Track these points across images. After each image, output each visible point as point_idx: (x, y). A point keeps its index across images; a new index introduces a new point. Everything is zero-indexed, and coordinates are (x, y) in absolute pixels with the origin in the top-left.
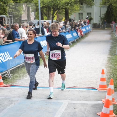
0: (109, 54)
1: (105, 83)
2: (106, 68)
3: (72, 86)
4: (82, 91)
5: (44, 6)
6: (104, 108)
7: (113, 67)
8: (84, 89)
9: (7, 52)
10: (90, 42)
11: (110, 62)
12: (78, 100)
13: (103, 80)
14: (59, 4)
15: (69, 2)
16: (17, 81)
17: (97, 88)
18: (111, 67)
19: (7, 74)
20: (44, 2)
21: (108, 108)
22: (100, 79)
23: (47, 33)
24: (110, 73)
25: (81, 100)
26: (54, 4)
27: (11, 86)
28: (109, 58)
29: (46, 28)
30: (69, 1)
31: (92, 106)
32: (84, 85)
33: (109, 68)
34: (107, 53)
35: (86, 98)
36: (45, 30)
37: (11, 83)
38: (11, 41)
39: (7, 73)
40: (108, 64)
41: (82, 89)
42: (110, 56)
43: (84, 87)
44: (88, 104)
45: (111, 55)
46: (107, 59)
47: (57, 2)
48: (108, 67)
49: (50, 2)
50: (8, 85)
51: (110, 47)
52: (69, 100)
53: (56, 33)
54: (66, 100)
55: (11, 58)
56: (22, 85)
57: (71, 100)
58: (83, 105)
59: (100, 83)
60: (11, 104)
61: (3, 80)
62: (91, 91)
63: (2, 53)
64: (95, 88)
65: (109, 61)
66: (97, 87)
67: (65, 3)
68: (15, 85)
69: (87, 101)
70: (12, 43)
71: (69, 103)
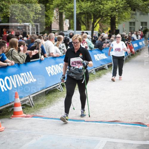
3: (114, 120)
4: (127, 127)
5: (82, 11)
8: (129, 124)
9: (30, 72)
12: (120, 138)
14: (101, 10)
15: (115, 8)
16: (41, 110)
17: (146, 124)
19: (28, 101)
20: (82, 6)
25: (124, 139)
26: (95, 10)
27: (33, 116)
30: (116, 6)
31: (138, 147)
32: (129, 119)
35: (131, 137)
37: (33, 113)
39: (28, 99)
41: (126, 124)
43: (130, 121)
44: (133, 144)
47: (100, 7)
49: (90, 7)
50: (29, 115)
52: (109, 137)
54: (104, 137)
55: (35, 80)
56: (48, 116)
57: (111, 138)
58: (126, 145)
61: (23, 108)
62: (139, 128)
63: (24, 73)
67: (111, 9)
69: (132, 140)
71: (108, 142)
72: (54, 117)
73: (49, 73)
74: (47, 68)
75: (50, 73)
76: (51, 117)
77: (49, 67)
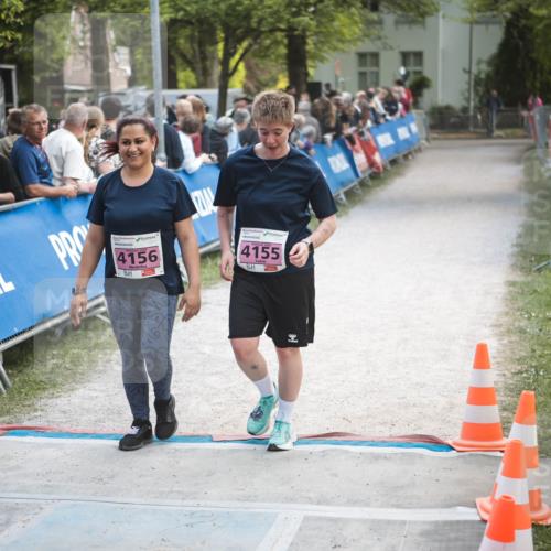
0: (514, 266)
1: (492, 414)
2: (501, 336)
3: (326, 432)
4: (377, 457)
5: (181, 14)
6: (486, 542)
7: (532, 329)
8: (384, 443)
10: (416, 204)
11: (521, 304)
12: (353, 502)
13: (480, 396)
14: (255, 8)
16: (39, 404)
17: (450, 442)
18: (522, 331)
21: (508, 545)
22: (464, 396)
23: (197, 154)
24: (520, 361)
25: (367, 504)
26: (232, 7)
27: (9, 430)
28: (513, 284)
29: (189, 128)
31: (425, 534)
32: (384, 424)
33: (514, 338)
34: (506, 262)
35: (394, 494)
36: (186, 141)
37: (6, 418)
38: (9, 195)
40: (507, 314)
41: (373, 443)
42: (519, 277)
43: (385, 432)
44: (404, 523)
45: (526, 270)
46: (502, 290)
48: (509, 331)
51: (520, 230)
52: (310, 501)
53: (278, 137)
54: (292, 500)
55: (9, 287)
56: (66, 428)
57: (319, 503)
58: (377, 527)
59: (464, 412)
60: (8, 523)
62: (421, 456)
64: (442, 439)
65: (511, 298)
66: (453, 435)
67: (290, 3)
68: (27, 424)
69: (398, 506)
70: (15, 210)
71: (306, 519)
72: (90, 429)
73: (62, 256)
74: (52, 238)
75: (68, 259)
76: (80, 429)
77: (64, 234)
